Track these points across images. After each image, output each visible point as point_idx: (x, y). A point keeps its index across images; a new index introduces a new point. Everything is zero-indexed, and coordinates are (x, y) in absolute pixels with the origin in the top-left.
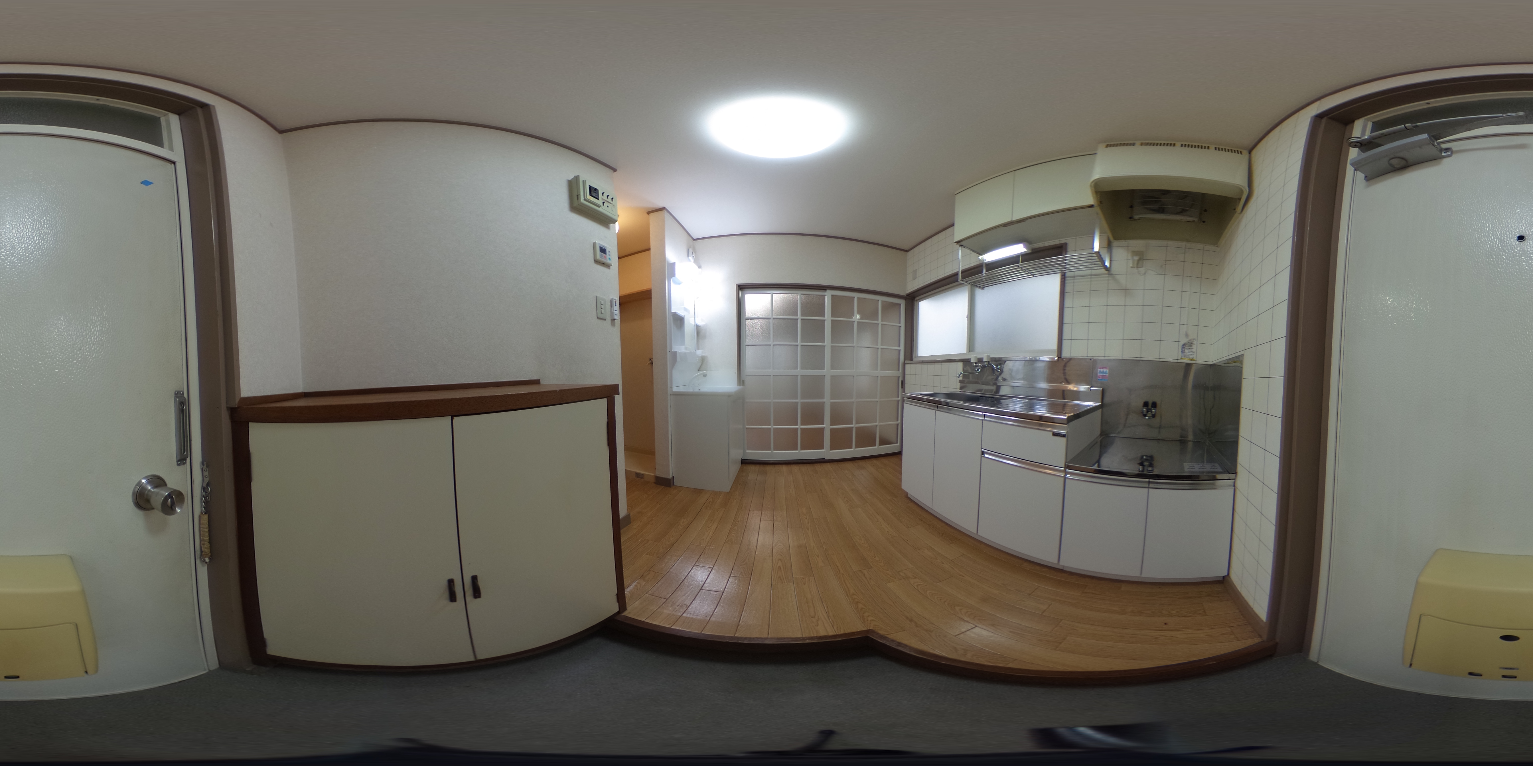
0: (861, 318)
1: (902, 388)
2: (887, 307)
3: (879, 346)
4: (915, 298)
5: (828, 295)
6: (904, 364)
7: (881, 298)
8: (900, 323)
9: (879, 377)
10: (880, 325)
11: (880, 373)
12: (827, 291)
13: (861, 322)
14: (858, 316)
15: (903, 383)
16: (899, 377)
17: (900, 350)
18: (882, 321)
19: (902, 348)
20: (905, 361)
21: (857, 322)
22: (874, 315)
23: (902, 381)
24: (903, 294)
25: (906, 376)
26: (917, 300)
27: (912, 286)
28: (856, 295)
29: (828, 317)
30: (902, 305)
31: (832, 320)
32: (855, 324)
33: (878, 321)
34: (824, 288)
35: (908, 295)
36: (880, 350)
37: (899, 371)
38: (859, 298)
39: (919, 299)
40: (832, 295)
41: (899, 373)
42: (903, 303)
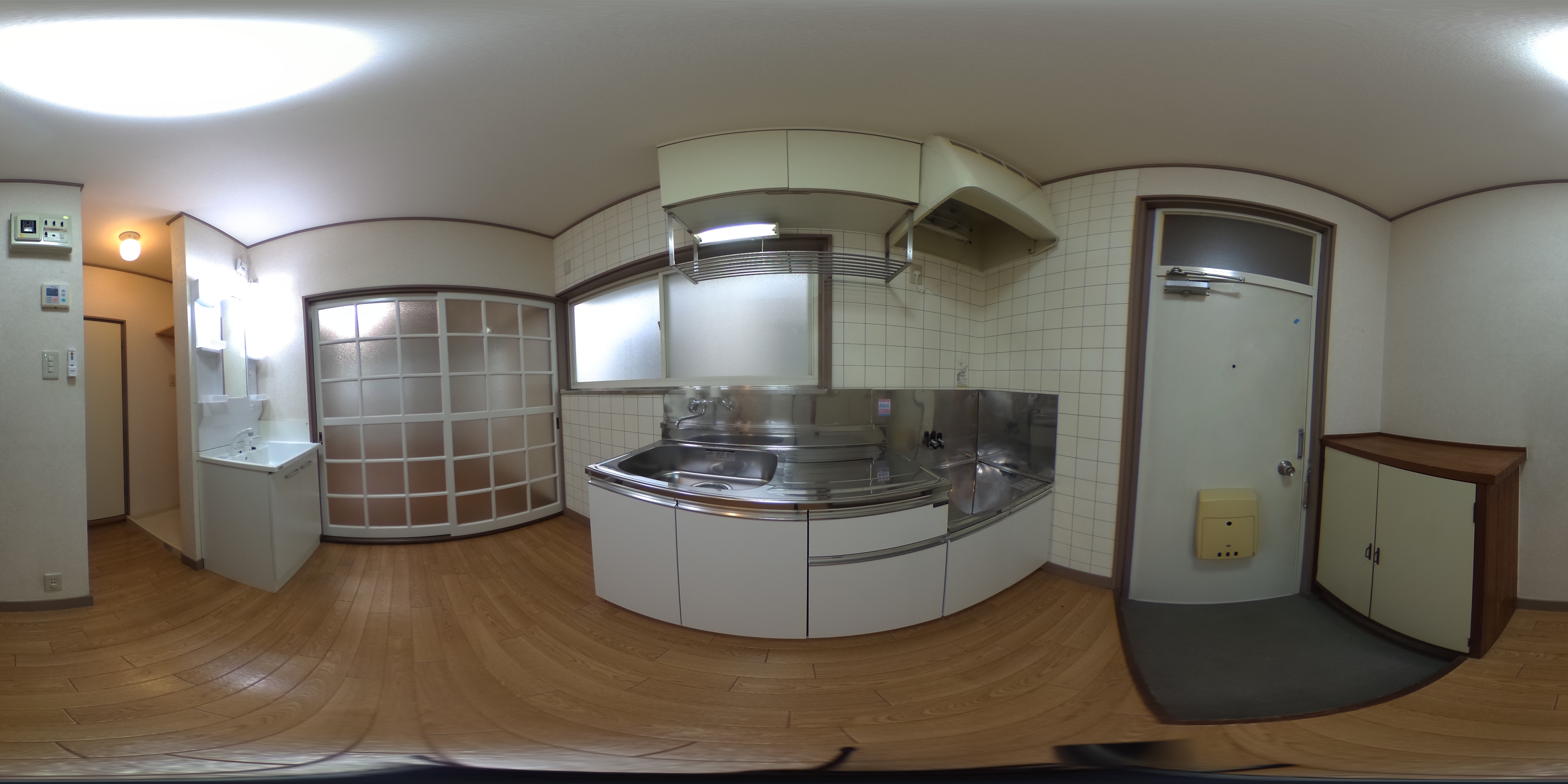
0: (492, 332)
1: (558, 428)
2: (531, 314)
3: (523, 372)
4: (568, 300)
5: (441, 299)
6: (559, 395)
7: (520, 302)
8: (549, 336)
9: (525, 418)
10: (521, 341)
11: (525, 410)
12: (439, 294)
13: (493, 337)
14: (488, 330)
15: (559, 421)
16: (552, 414)
17: (551, 376)
18: (524, 334)
19: (554, 371)
20: (559, 391)
21: (489, 338)
22: (512, 326)
23: (558, 419)
24: (552, 294)
25: (563, 412)
26: (570, 304)
27: (562, 285)
28: (483, 298)
29: (442, 333)
30: (550, 311)
31: (449, 337)
32: (485, 341)
33: (518, 333)
34: (432, 290)
35: (558, 296)
36: (523, 377)
37: (552, 404)
38: (487, 303)
39: (574, 302)
40: (446, 300)
41: (552, 409)
42: (551, 307)
